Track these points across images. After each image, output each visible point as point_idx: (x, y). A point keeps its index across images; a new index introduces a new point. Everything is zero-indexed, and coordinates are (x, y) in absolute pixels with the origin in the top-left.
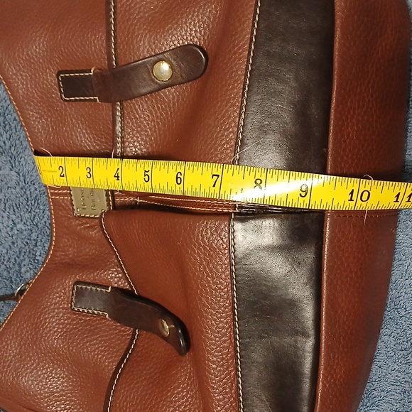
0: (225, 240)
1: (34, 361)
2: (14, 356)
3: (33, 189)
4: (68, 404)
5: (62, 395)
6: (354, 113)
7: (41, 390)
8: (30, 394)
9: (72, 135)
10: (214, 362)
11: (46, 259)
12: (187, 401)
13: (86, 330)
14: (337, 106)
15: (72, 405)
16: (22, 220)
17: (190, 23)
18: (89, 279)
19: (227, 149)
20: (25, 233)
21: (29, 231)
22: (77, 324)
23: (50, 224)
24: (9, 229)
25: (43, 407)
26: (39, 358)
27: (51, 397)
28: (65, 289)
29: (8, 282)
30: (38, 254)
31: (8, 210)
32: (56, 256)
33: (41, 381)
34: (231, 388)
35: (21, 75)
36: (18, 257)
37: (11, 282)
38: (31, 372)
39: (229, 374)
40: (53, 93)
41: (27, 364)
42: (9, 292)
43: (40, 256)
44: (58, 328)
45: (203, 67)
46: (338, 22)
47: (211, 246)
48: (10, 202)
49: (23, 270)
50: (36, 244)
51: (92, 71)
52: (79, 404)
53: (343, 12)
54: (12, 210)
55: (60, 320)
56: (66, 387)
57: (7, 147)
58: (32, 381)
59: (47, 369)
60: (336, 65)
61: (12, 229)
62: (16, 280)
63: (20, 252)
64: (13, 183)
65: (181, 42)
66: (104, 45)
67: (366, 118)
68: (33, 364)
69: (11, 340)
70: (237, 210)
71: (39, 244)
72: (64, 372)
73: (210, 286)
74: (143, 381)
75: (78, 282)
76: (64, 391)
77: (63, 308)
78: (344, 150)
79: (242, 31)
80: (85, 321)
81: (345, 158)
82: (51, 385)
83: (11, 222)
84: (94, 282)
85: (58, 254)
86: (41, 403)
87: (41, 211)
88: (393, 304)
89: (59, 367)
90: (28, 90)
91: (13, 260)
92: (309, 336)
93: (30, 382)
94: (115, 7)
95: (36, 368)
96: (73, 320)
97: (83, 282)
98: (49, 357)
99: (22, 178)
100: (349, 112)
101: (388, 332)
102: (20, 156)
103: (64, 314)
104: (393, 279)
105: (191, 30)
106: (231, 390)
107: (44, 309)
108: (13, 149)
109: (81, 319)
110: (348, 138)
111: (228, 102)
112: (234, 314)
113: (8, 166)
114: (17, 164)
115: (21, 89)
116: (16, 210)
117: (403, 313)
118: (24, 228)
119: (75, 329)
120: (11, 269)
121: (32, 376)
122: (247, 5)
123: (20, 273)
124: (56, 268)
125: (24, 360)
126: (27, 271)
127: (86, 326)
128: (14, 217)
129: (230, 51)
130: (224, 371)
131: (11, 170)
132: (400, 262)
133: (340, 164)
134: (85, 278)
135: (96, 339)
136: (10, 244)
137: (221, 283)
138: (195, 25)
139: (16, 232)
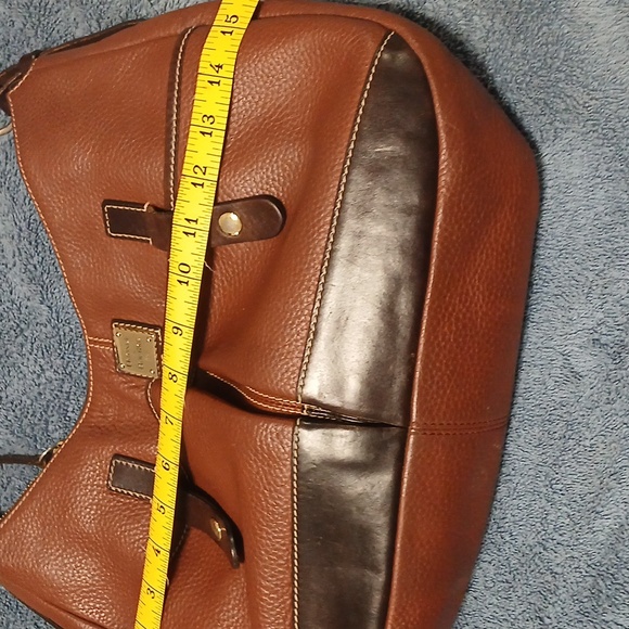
0: (287, 449)
1: (60, 546)
2: (35, 538)
3: (67, 330)
4: (99, 603)
5: (92, 591)
6: (454, 310)
7: (66, 582)
8: (52, 586)
9: (117, 277)
10: (266, 588)
11: (79, 418)
12: (237, 621)
13: (125, 516)
14: (432, 302)
15: (104, 604)
16: (51, 367)
17: (267, 169)
18: (131, 452)
19: (297, 341)
20: (55, 383)
21: (60, 382)
22: (115, 506)
23: (87, 374)
24: (35, 376)
25: (68, 603)
26: (66, 543)
27: (78, 592)
28: (101, 462)
29: (31, 441)
30: (70, 409)
31: (35, 351)
32: (92, 417)
33: (67, 572)
34: (285, 619)
35: (58, 198)
36: (46, 412)
37: (36, 441)
38: (55, 560)
39: (284, 602)
40: (97, 224)
41: (51, 549)
42: (32, 453)
43: (73, 412)
44: (91, 510)
45: (279, 226)
46: (441, 201)
47: (270, 454)
48: (38, 342)
49: (51, 427)
50: (68, 397)
51: (145, 207)
52: (112, 604)
53: (448, 190)
54: (40, 352)
55: (93, 499)
56: (97, 581)
57: (38, 273)
58: (56, 570)
59: (75, 557)
60: (435, 253)
61: (39, 376)
62: (41, 439)
63: (48, 406)
64: (43, 319)
65: (255, 190)
66: (162, 178)
67: (468, 315)
68: (58, 550)
69: (32, 518)
70: (305, 413)
71: (71, 397)
72: (96, 563)
73: (266, 501)
74: (188, 589)
75: (117, 456)
76: (94, 585)
77: (98, 486)
78: (438, 355)
79: (324, 199)
80: (124, 504)
81: (438, 364)
82: (79, 577)
83: (38, 368)
84: (137, 457)
85: (95, 414)
86: (66, 598)
87: (77, 358)
88: (495, 526)
89: (91, 556)
90: (65, 218)
91: (38, 415)
92: (378, 572)
93: (54, 572)
94: (177, 136)
95: (61, 555)
96: (109, 502)
97: (123, 456)
98: (79, 544)
99: (54, 315)
100: (446, 309)
101: (488, 558)
102: (54, 285)
103: (99, 493)
104: (498, 496)
105: (268, 177)
106: (285, 621)
107: (75, 483)
108: (45, 277)
109: (119, 502)
110: (443, 340)
111: (302, 284)
112: (293, 536)
113: (38, 297)
114: (50, 295)
115: (57, 214)
116: (46, 353)
117: (508, 539)
118: (54, 377)
119: (112, 512)
120: (36, 425)
121: (57, 565)
122: (332, 169)
123: (47, 431)
124: (91, 433)
125: (48, 543)
126: (57, 430)
127: (125, 511)
128: (43, 362)
129: (308, 223)
130: (278, 599)
131: (42, 303)
132: (508, 478)
133: (431, 371)
134: (126, 452)
135: (137, 528)
136: (36, 394)
137: (280, 499)
138: (273, 172)
139: (44, 381)
